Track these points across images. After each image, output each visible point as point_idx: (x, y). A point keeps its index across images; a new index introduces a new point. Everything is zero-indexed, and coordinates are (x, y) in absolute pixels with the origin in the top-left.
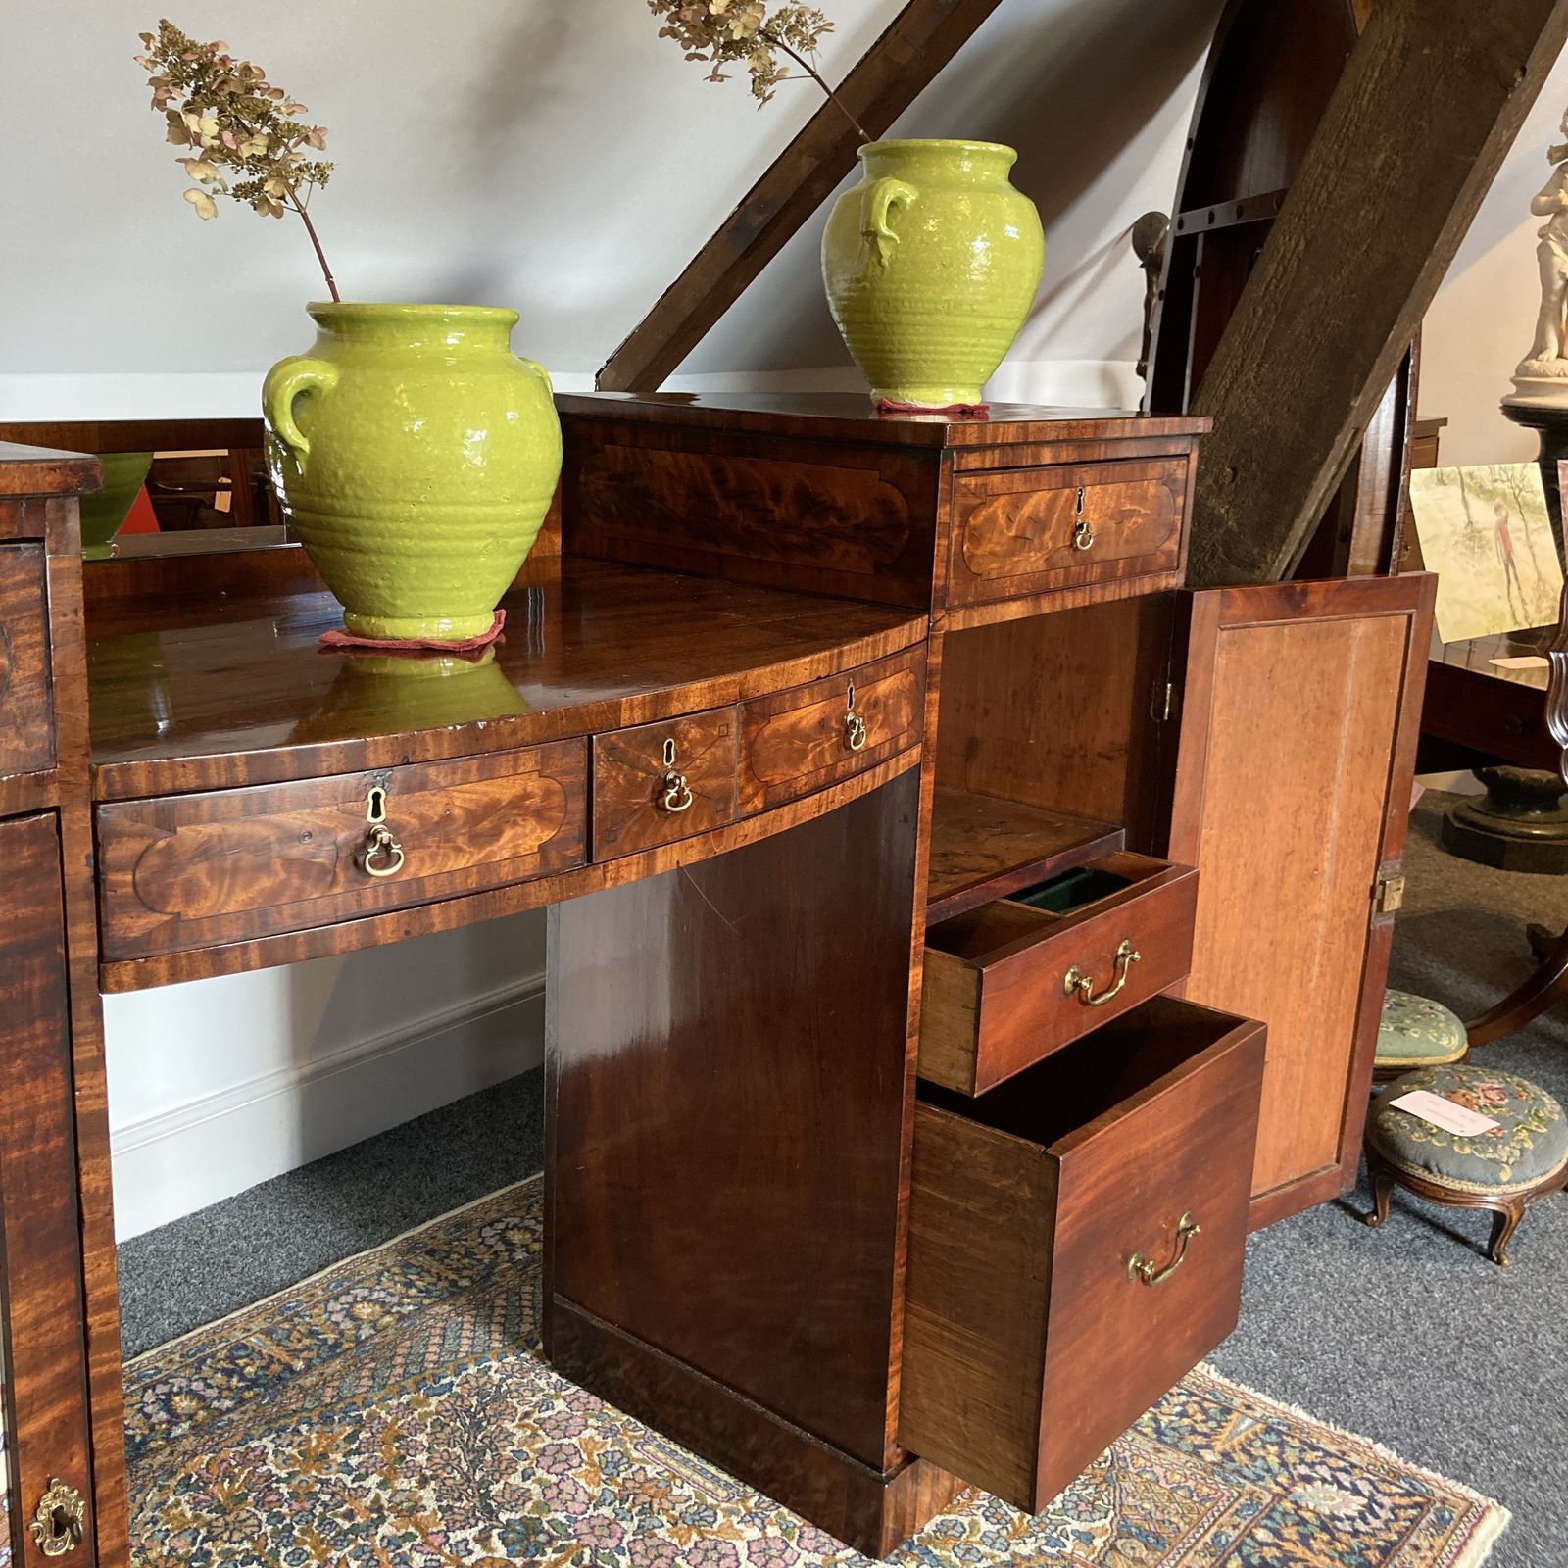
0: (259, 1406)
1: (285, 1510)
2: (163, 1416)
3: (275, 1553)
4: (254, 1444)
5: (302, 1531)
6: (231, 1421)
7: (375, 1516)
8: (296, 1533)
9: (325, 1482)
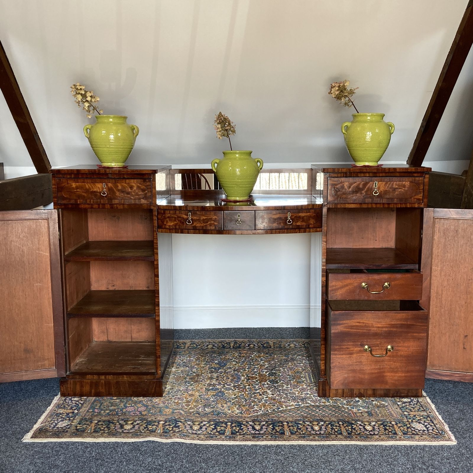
0: (260, 349)
1: (247, 360)
2: (247, 346)
3: (239, 363)
4: (254, 352)
7: (257, 365)
8: (245, 362)
9: (256, 359)
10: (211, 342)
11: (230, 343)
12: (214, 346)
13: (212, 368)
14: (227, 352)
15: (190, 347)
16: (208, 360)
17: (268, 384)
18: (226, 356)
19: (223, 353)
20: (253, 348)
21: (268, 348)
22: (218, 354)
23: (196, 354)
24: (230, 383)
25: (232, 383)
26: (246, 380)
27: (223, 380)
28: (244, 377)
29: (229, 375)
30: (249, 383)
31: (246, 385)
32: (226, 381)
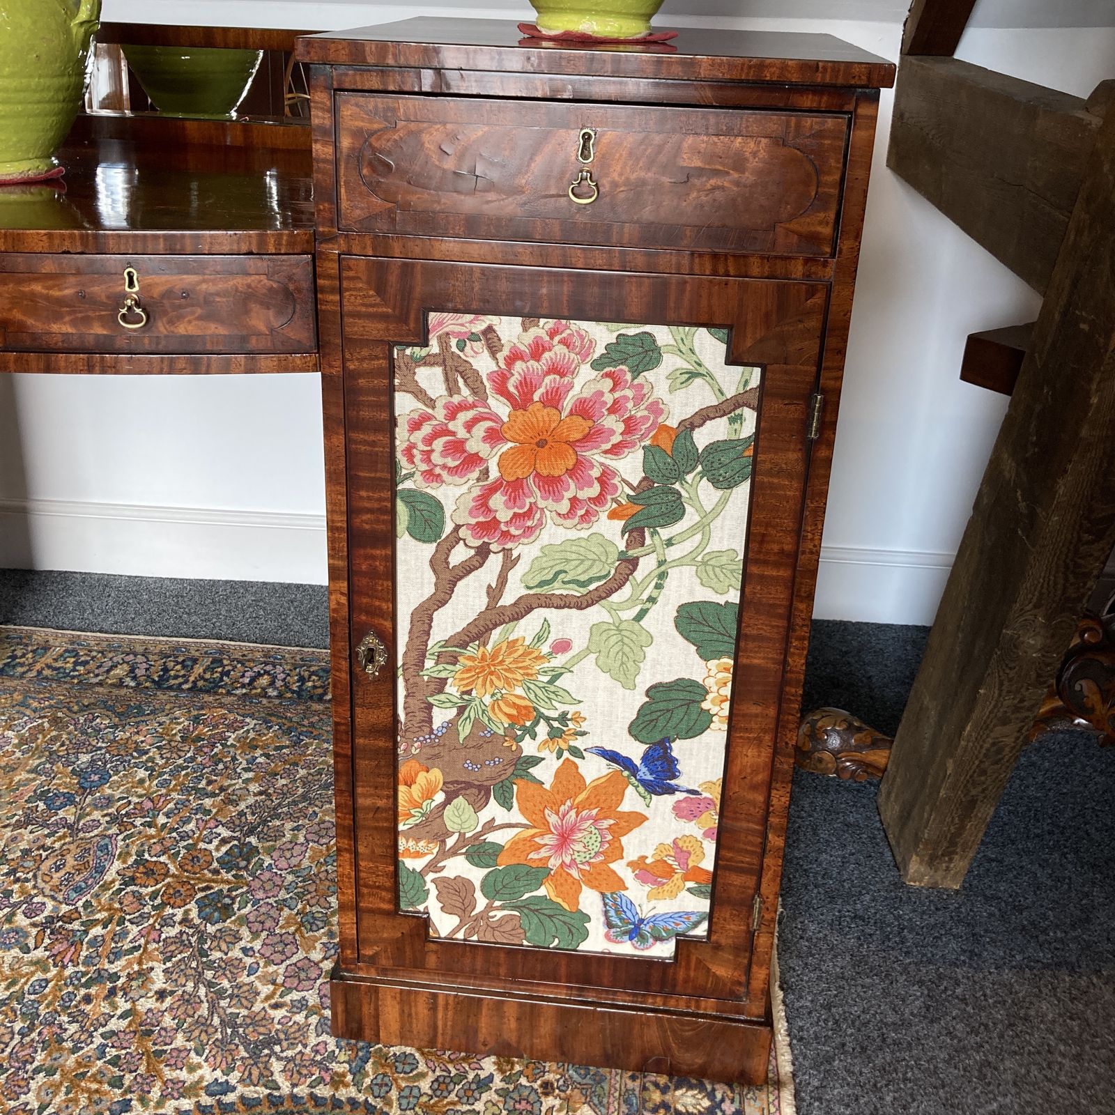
0: (281, 704)
1: (199, 759)
2: (247, 680)
3: (161, 774)
4: (248, 720)
5: (187, 774)
6: (260, 702)
7: (217, 791)
8: (183, 773)
9: (234, 759)
10: (140, 649)
11: (195, 661)
12: (132, 671)
13: (43, 796)
14: (153, 712)
15: (47, 672)
16: (62, 745)
17: (185, 921)
18: (138, 733)
19: (141, 712)
20: (259, 695)
21: (311, 698)
22: (119, 715)
23: (43, 708)
24: (46, 900)
25: (54, 898)
26: (117, 885)
27: (35, 876)
28: (124, 862)
29: (72, 847)
30: (117, 905)
31: (98, 916)
32: (41, 884)
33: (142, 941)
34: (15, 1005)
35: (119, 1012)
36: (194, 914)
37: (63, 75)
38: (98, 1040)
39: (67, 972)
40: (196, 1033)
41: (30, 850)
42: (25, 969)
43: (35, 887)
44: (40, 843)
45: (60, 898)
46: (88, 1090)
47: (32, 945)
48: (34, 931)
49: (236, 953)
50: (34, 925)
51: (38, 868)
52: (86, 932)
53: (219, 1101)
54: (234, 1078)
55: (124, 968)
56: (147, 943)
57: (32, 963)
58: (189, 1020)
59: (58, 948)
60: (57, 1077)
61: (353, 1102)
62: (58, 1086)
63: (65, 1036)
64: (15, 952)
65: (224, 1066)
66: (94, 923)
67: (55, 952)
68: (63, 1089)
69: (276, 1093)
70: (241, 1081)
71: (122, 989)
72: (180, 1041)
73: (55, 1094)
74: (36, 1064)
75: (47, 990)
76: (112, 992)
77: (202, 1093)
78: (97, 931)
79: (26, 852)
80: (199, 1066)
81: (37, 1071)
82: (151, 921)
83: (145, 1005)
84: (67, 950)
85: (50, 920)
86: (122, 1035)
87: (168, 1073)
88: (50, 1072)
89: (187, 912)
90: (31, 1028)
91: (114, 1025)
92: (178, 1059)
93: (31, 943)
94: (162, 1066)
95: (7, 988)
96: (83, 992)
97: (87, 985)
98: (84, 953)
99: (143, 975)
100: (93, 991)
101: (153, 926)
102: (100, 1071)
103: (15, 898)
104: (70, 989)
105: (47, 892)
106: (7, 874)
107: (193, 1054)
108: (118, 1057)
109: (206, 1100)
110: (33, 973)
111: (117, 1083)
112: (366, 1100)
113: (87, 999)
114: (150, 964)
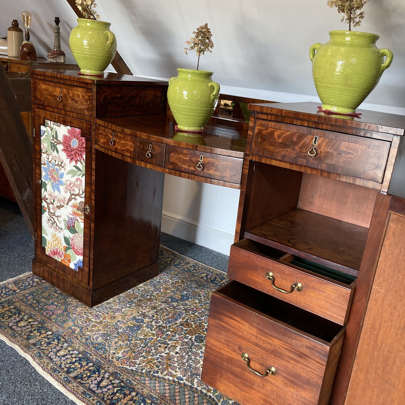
17: (191, 339)
24: (161, 321)
25: (163, 322)
26: (178, 325)
27: (161, 315)
28: (183, 320)
29: (172, 312)
30: (176, 329)
31: (171, 330)
32: (161, 317)
33: (178, 339)
34: (144, 341)
35: (165, 352)
36: (193, 339)
37: (206, 107)
38: (158, 356)
39: (158, 339)
40: (181, 365)
41: (163, 309)
42: (149, 334)
43: (160, 317)
44: (166, 308)
45: (164, 322)
46: (151, 366)
47: (153, 330)
48: (155, 327)
49: (199, 352)
50: (156, 325)
51: (163, 314)
52: (166, 332)
53: (178, 381)
54: (184, 378)
55: (171, 343)
56: (179, 340)
57: (152, 333)
58: (180, 361)
59: (159, 333)
60: (146, 359)
61: (210, 397)
62: (144, 361)
63: (151, 352)
64: (149, 330)
65: (183, 374)
66: (169, 331)
67: (158, 333)
68: (145, 363)
69: (193, 386)
70: (186, 379)
71: (169, 348)
72: (176, 365)
73: (143, 363)
74: (142, 355)
75: (152, 341)
76: (166, 347)
77: (176, 378)
78: (169, 333)
79: (162, 309)
80: (178, 372)
81: (142, 356)
82: (182, 336)
83: (172, 353)
84: (160, 334)
85: (160, 326)
86: (164, 357)
87: (170, 370)
88: (145, 358)
89: (192, 337)
90: (145, 347)
91: (163, 354)
92: (174, 368)
93: (153, 329)
94: (169, 368)
95: (144, 336)
96: (160, 344)
97: (161, 343)
98: (164, 336)
99: (175, 347)
100: (162, 345)
101: (182, 337)
102: (155, 363)
103: (154, 318)
104: (157, 343)
105: (162, 320)
106: (155, 312)
107: (177, 369)
108: (161, 361)
109: (176, 379)
110: (151, 336)
111: (158, 367)
112: (214, 398)
113: (160, 346)
114: (178, 345)
